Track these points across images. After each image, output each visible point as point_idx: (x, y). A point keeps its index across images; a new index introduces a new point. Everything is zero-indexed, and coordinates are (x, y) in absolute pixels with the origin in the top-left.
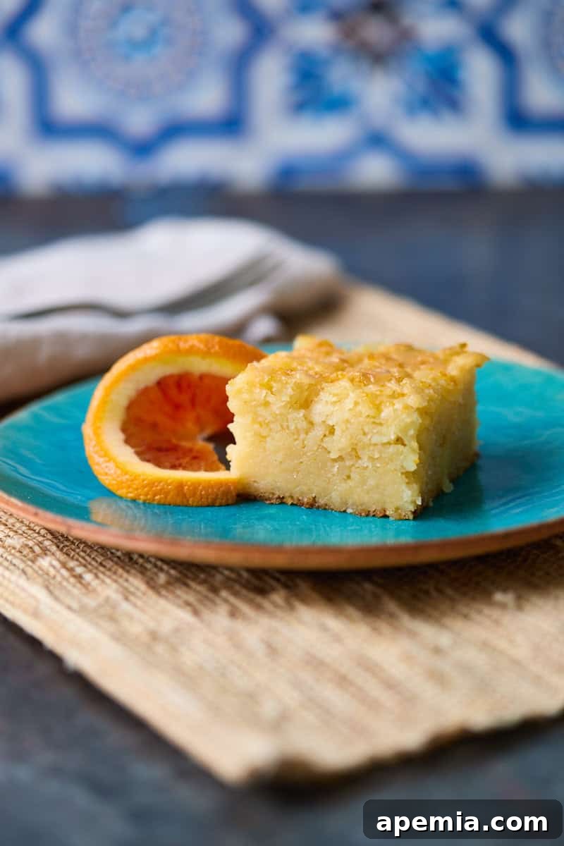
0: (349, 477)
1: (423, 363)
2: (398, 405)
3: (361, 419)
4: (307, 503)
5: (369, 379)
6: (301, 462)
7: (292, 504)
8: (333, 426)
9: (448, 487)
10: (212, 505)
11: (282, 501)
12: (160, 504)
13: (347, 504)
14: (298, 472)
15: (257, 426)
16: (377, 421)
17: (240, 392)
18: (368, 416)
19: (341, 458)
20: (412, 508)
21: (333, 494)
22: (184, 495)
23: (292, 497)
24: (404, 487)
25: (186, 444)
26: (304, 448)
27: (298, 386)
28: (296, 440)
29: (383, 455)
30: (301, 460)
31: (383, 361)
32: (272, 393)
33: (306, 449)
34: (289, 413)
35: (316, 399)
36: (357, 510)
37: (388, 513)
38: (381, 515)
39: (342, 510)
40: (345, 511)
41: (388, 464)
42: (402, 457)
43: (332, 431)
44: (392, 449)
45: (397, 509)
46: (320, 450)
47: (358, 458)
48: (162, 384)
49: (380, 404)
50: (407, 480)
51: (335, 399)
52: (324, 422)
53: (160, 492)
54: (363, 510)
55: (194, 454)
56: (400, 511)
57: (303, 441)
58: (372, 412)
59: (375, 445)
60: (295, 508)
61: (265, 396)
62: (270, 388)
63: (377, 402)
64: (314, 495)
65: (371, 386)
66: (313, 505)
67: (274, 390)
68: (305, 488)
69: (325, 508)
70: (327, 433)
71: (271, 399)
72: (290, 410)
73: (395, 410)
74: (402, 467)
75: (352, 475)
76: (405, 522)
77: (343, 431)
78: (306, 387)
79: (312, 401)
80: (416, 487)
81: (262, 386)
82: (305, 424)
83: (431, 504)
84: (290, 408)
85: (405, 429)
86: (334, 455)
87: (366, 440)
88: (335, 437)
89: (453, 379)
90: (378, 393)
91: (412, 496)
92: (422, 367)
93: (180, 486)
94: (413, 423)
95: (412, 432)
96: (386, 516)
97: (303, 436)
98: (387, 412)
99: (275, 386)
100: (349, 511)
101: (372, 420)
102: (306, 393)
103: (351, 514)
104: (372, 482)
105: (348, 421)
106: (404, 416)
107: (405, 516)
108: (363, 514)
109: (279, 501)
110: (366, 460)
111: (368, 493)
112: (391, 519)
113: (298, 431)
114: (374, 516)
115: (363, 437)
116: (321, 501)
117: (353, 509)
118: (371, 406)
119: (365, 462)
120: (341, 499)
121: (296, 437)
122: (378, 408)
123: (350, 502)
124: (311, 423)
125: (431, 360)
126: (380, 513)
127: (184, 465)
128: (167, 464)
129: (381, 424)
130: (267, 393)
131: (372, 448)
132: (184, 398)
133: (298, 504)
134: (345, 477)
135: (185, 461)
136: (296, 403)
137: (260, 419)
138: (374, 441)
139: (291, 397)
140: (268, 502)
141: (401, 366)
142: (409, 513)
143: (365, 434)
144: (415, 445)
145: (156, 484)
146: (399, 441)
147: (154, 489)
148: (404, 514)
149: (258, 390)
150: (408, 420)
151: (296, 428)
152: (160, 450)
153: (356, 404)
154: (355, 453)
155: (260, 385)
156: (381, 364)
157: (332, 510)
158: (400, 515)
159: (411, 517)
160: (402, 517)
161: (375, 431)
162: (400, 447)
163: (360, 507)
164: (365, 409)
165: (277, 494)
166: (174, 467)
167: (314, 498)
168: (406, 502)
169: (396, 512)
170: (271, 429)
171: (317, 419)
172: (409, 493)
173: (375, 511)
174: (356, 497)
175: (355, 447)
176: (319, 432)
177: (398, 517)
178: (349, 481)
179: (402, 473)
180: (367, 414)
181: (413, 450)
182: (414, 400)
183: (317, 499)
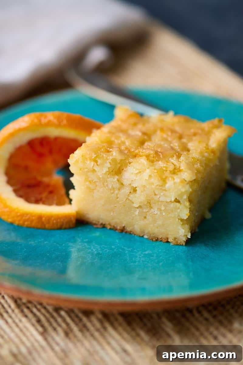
0: (145, 217)
1: (195, 134)
2: (177, 180)
3: (153, 187)
4: (120, 229)
5: (160, 155)
6: (116, 206)
7: (110, 229)
8: (136, 187)
9: (208, 216)
10: (60, 228)
11: (104, 226)
12: (28, 227)
13: (144, 233)
14: (114, 212)
15: (87, 183)
16: (164, 188)
17: (77, 162)
18: (158, 185)
19: (140, 207)
20: (184, 239)
21: (135, 226)
22: (43, 223)
23: (110, 224)
24: (180, 227)
25: (46, 180)
26: (118, 198)
27: (114, 160)
28: (113, 193)
29: (167, 208)
30: (115, 205)
31: (170, 134)
32: (97, 165)
33: (118, 199)
34: (108, 178)
35: (125, 169)
36: (150, 237)
37: (169, 240)
38: (165, 241)
39: (141, 235)
40: (143, 236)
41: (169, 213)
42: (179, 211)
43: (135, 190)
44: (172, 205)
45: (175, 239)
46: (127, 201)
47: (151, 207)
48: (31, 144)
49: (166, 178)
50: (182, 223)
51: (137, 171)
52: (130, 184)
53: (27, 220)
54: (154, 237)
55: (51, 189)
56: (177, 240)
57: (117, 195)
58: (160, 183)
59: (162, 201)
60: (112, 231)
61: (93, 166)
62: (96, 161)
63: (164, 177)
64: (123, 225)
65: (160, 163)
66: (123, 230)
67: (98, 163)
68: (118, 221)
69: (130, 233)
70: (132, 191)
71: (96, 168)
72: (109, 176)
73: (175, 183)
74: (179, 215)
75: (147, 217)
76: (181, 246)
77: (142, 192)
78: (119, 162)
79: (123, 170)
80: (187, 227)
81: (91, 159)
82: (118, 185)
83: (197, 230)
84: (109, 174)
85: (182, 195)
86: (136, 205)
87: (156, 198)
88: (137, 195)
89: (213, 152)
90: (164, 169)
91: (185, 232)
92: (194, 138)
93: (40, 217)
94: (186, 191)
95: (185, 197)
96: (168, 242)
97: (116, 192)
98: (169, 184)
99: (99, 161)
100: (146, 237)
101: (160, 188)
102: (119, 165)
103: (147, 239)
104: (160, 223)
105: (144, 186)
106: (180, 187)
107: (180, 243)
108: (154, 240)
109: (102, 226)
110: (156, 210)
111: (157, 228)
112: (171, 244)
113: (113, 188)
114: (161, 241)
115: (154, 197)
116: (128, 229)
117: (147, 236)
118: (160, 179)
119: (155, 210)
120: (140, 229)
121: (112, 191)
122: (164, 180)
123: (146, 232)
124: (122, 184)
125: (200, 132)
126: (165, 240)
127: (44, 199)
128: (33, 199)
129: (165, 190)
130: (94, 164)
131: (160, 203)
132: (45, 150)
133: (114, 229)
134: (143, 217)
135: (44, 195)
136: (112, 171)
137: (90, 179)
138: (161, 199)
139: (109, 168)
140: (95, 226)
141: (180, 137)
142: (183, 242)
143: (155, 194)
144: (187, 204)
145: (25, 215)
146: (177, 201)
147: (24, 218)
148: (179, 242)
149: (88, 162)
150: (183, 190)
151: (112, 186)
152: (29, 186)
153: (150, 176)
154: (149, 204)
155: (90, 159)
156: (168, 135)
157: (135, 234)
158: (177, 242)
159: (184, 244)
160: (178, 243)
161: (162, 194)
162: (178, 204)
163: (152, 235)
164: (156, 181)
165: (101, 222)
166: (37, 202)
167: (124, 227)
168: (181, 235)
169: (174, 240)
170: (96, 186)
171: (126, 182)
172: (183, 231)
173: (161, 238)
174: (150, 229)
175: (149, 201)
176: (127, 190)
177: (176, 243)
178: (145, 220)
179: (179, 219)
180: (157, 184)
181: (186, 207)
182: (187, 175)
183: (125, 228)
